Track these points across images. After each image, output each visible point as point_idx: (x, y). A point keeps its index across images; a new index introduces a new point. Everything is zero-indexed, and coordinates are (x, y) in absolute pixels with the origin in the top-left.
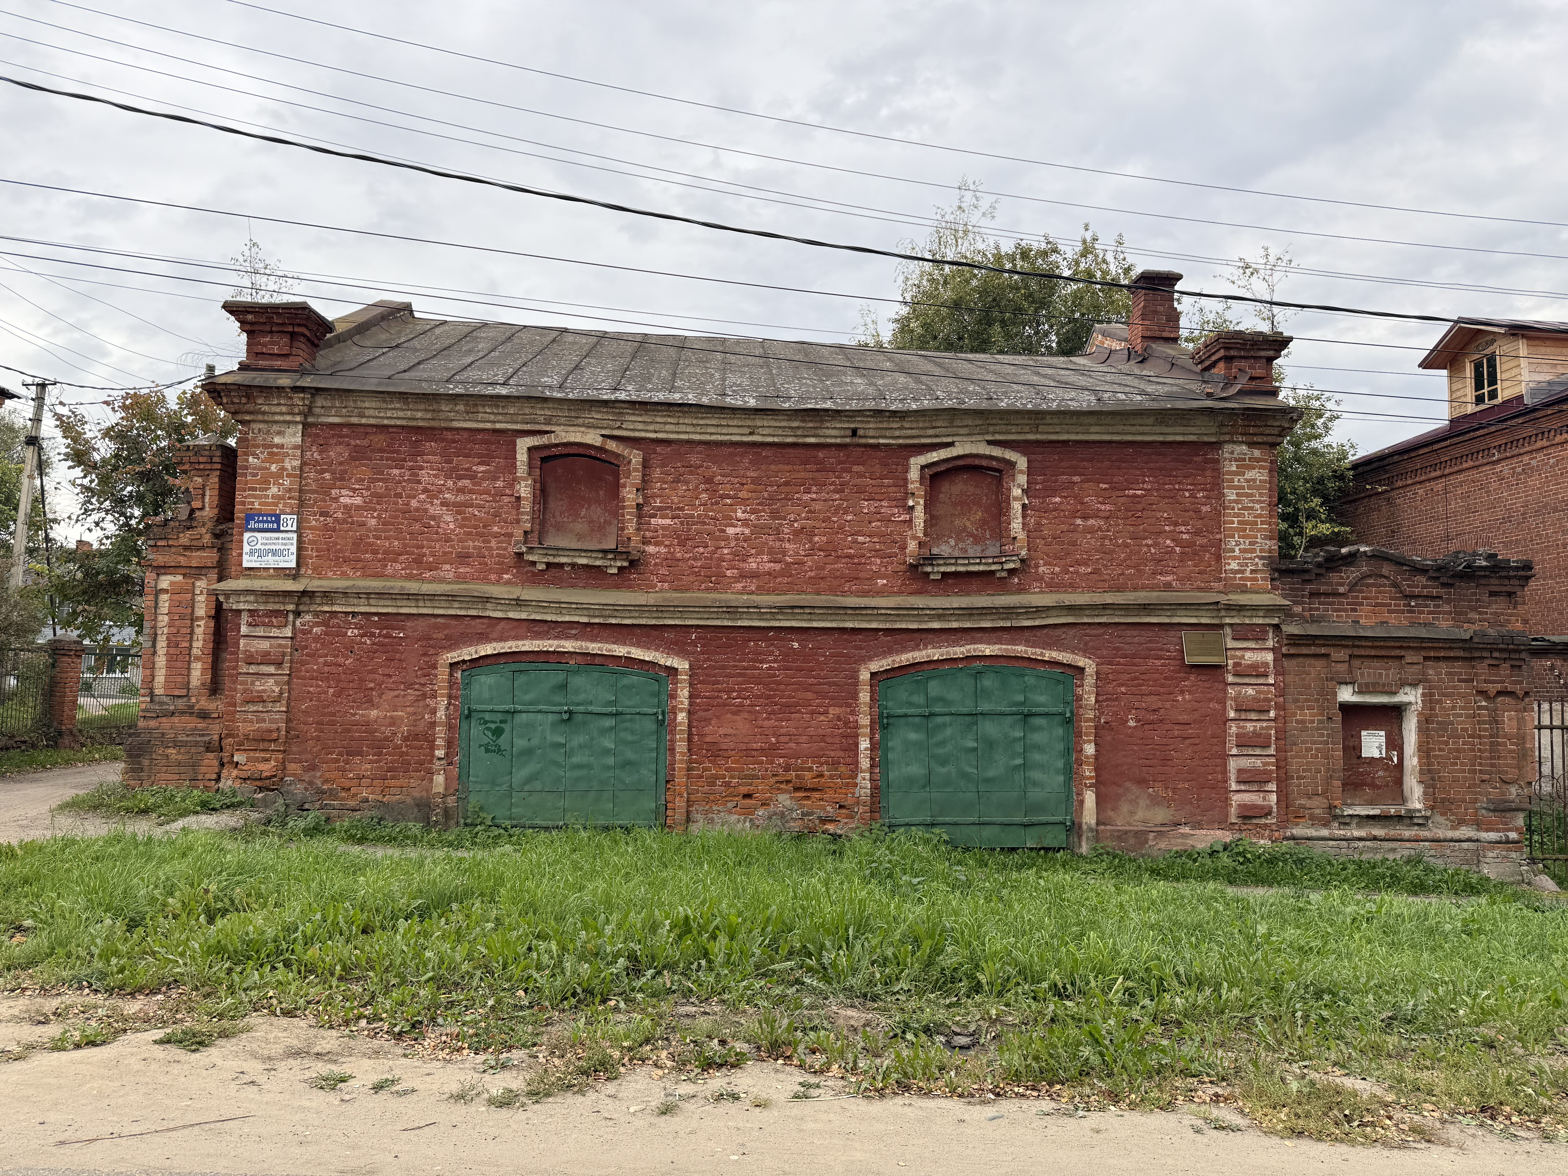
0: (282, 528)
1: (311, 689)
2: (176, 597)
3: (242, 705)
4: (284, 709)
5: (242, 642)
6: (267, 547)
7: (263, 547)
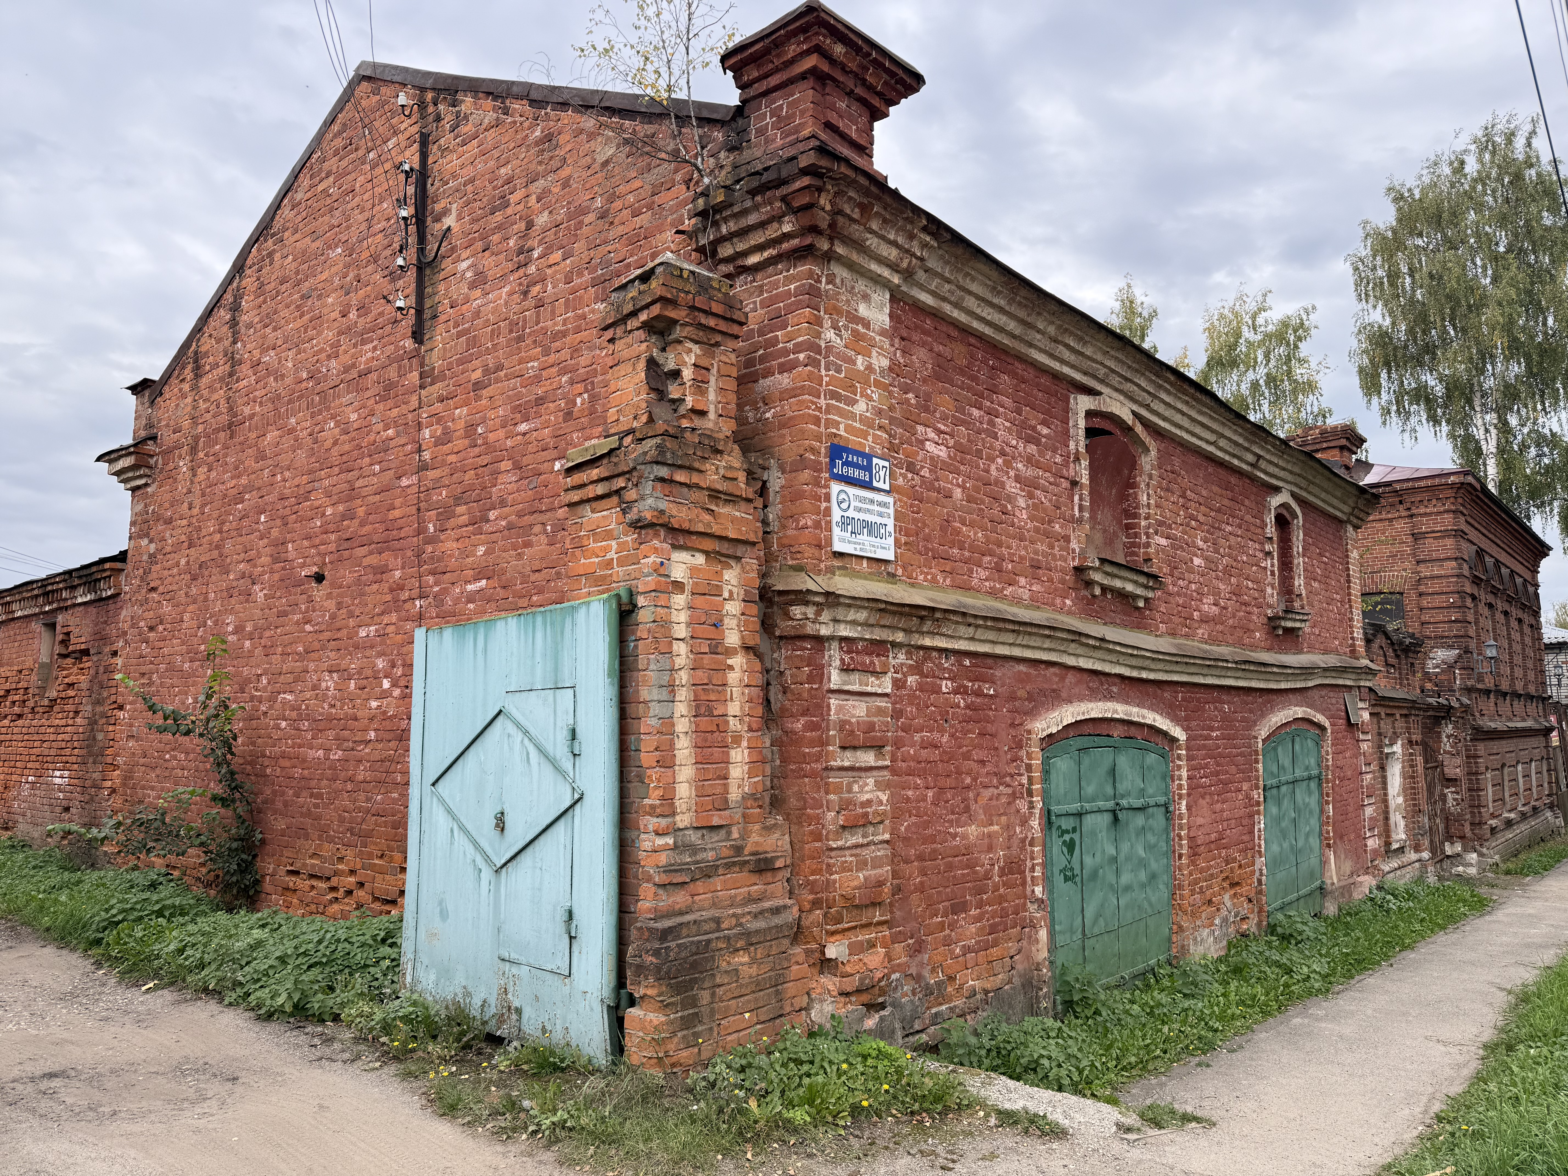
0: (875, 484)
1: (910, 793)
2: (700, 601)
3: (838, 835)
4: (887, 836)
5: (834, 702)
6: (862, 516)
7: (857, 515)
